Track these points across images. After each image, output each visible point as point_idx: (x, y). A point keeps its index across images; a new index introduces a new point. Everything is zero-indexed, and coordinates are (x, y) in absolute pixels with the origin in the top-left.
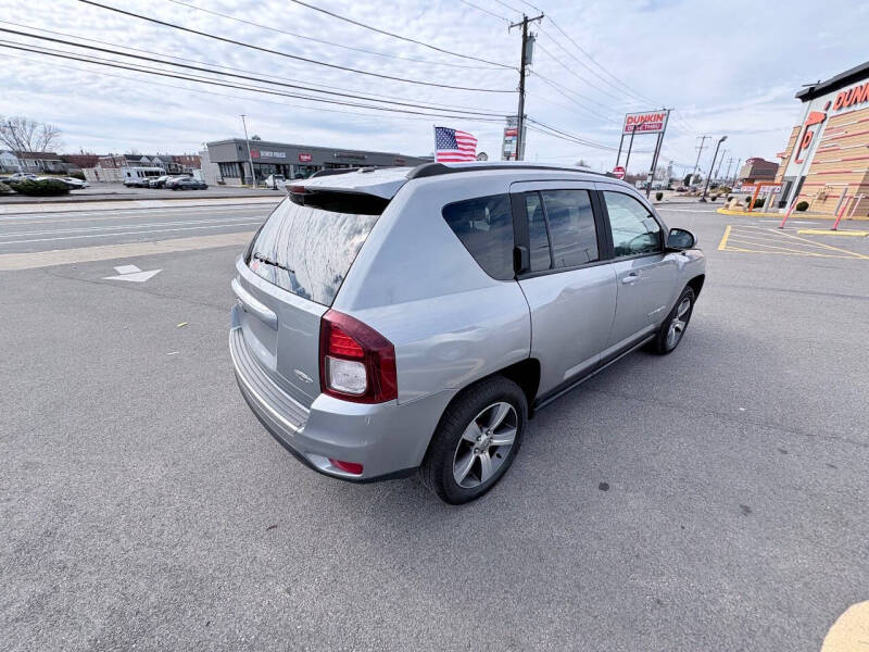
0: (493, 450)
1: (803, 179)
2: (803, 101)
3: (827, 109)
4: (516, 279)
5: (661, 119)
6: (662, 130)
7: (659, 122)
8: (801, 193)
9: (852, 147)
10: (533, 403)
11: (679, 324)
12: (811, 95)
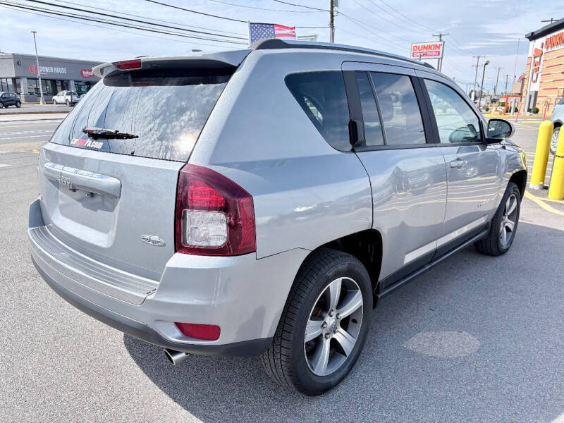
0: (345, 323)
1: (536, 93)
2: (530, 40)
3: (542, 47)
4: (353, 151)
5: (439, 48)
6: (440, 56)
7: (437, 50)
8: (537, 102)
9: (556, 73)
10: (376, 287)
11: (511, 224)
12: (533, 37)
